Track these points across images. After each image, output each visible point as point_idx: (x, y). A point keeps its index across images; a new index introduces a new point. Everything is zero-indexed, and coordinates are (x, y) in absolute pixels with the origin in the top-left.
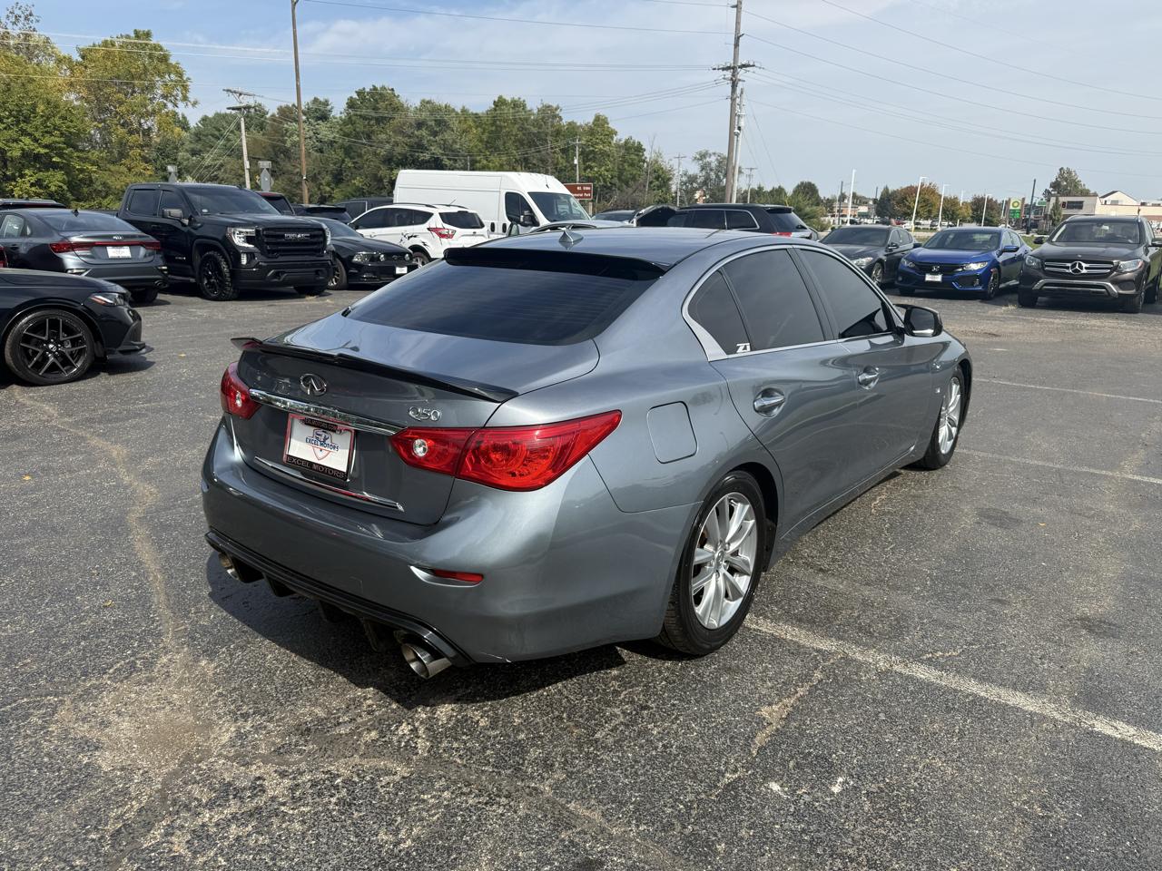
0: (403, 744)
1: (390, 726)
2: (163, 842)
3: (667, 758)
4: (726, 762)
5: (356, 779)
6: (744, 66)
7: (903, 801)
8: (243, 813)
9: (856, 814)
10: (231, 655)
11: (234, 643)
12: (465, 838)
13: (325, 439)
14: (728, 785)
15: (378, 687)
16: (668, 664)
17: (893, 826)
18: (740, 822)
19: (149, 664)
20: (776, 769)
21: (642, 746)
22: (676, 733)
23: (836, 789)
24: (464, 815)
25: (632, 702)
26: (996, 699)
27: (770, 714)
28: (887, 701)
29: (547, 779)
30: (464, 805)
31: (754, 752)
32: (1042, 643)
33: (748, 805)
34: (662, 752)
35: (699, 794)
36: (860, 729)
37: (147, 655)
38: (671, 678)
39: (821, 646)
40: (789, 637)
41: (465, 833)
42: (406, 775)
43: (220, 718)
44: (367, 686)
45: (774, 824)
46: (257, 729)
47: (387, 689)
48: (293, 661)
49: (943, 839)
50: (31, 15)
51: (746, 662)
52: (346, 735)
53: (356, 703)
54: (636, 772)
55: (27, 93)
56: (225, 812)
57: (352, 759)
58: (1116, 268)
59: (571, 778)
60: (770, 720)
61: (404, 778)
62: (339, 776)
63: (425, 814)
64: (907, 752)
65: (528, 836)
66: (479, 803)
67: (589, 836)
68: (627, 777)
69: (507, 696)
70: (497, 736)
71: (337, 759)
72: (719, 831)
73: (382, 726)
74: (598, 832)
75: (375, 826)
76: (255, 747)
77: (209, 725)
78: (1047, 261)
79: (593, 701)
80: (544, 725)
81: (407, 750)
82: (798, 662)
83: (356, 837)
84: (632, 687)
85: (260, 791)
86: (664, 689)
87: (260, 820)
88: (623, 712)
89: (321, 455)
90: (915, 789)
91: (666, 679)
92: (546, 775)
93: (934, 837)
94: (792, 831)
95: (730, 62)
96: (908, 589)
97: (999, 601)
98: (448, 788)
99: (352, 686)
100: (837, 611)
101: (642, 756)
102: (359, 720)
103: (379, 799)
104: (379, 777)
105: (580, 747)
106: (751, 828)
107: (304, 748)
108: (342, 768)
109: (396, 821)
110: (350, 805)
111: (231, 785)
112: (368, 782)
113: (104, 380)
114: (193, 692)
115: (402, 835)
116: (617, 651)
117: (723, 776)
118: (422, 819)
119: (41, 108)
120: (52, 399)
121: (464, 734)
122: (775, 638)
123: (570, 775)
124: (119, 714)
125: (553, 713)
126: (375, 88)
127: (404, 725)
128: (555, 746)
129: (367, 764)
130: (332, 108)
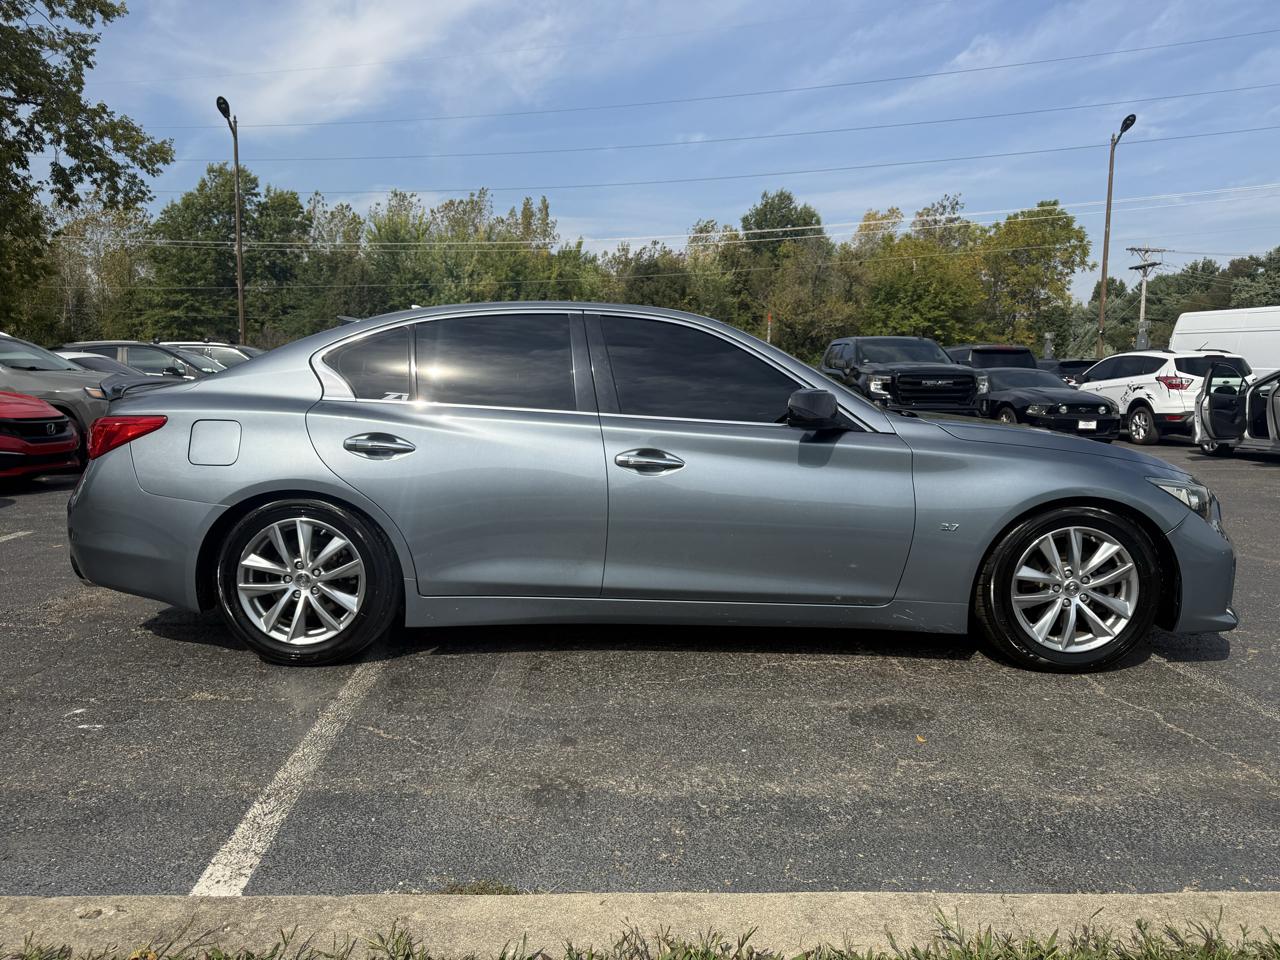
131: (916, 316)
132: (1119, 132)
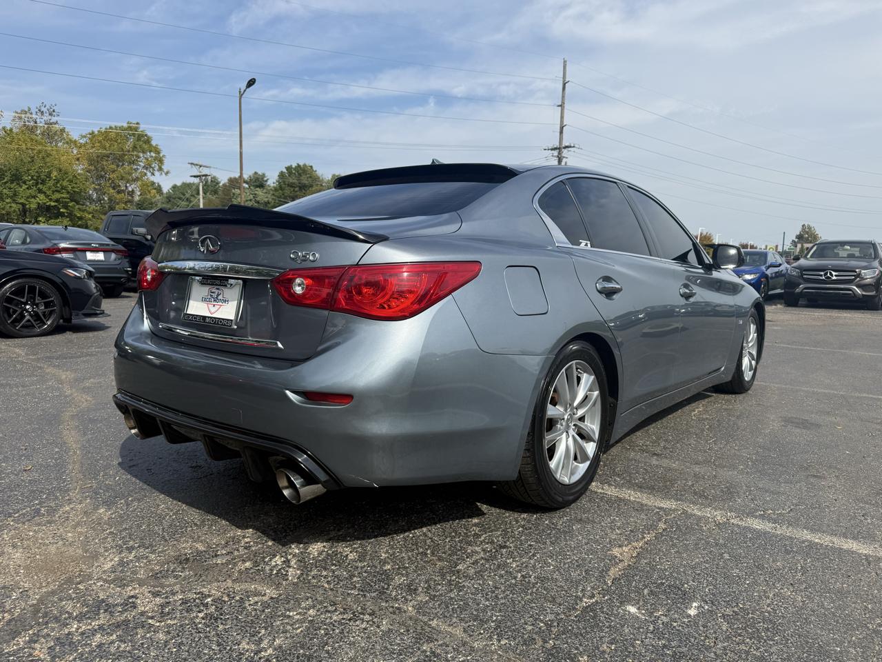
0: (275, 572)
1: (264, 558)
2: (25, 648)
3: (525, 585)
4: (583, 590)
5: (226, 599)
6: (566, 147)
7: (760, 622)
8: (110, 625)
9: (715, 633)
10: (128, 505)
11: (132, 496)
12: (326, 647)
13: (218, 295)
14: (587, 607)
15: (256, 528)
16: (525, 515)
17: (753, 643)
18: (601, 638)
19: (52, 511)
20: (632, 595)
21: (501, 576)
22: (534, 566)
23: (692, 612)
24: (327, 629)
25: (492, 542)
26: (831, 545)
27: (621, 554)
28: (729, 545)
29: (411, 600)
30: (328, 621)
31: (609, 583)
32: (861, 505)
33: (607, 624)
34: (521, 581)
35: (558, 614)
36: (707, 566)
37: (53, 504)
38: (528, 526)
39: (662, 505)
40: (632, 498)
41: (327, 644)
42: (274, 596)
43: (106, 551)
44: (247, 528)
45: (635, 640)
46: (138, 559)
47: (265, 531)
48: (183, 510)
49: (805, 655)
50: (54, 111)
51: (596, 515)
52: (222, 564)
53: (236, 541)
54: (496, 596)
55: (45, 163)
56: (93, 624)
57: (224, 584)
58: (859, 275)
59: (434, 600)
60: (621, 558)
61: (272, 598)
62: (209, 596)
63: (289, 627)
64: (755, 583)
65: (389, 647)
66: (343, 619)
67: (450, 648)
68: (488, 600)
69: (376, 537)
70: (364, 566)
71: (210, 582)
72: (580, 645)
73: (257, 559)
74: (460, 645)
75: (238, 637)
76: (135, 573)
77: (95, 556)
78: (805, 270)
79: (455, 542)
80: (409, 558)
81: (278, 576)
82: (643, 516)
83: (218, 646)
84: (491, 531)
85: (131, 607)
86: (521, 534)
87: (126, 631)
88: (484, 550)
89: (213, 309)
90: (769, 612)
91: (523, 527)
92: (410, 597)
93: (796, 653)
94: (653, 646)
95: (557, 145)
96: (733, 467)
97: (815, 476)
98: (314, 607)
99: (233, 527)
100: (673, 482)
101: (502, 584)
102: (236, 553)
103: (246, 614)
104: (248, 597)
105: (443, 576)
106: (612, 644)
107: (180, 574)
108: (214, 590)
109: (259, 633)
110: (216, 619)
111: (104, 602)
112: (237, 601)
113: (69, 335)
114: (87, 532)
115: (264, 644)
116: (477, 506)
117: (581, 600)
118: (285, 632)
119: (54, 174)
120: (24, 346)
121: (333, 565)
122: (620, 499)
123: (433, 598)
124: (14, 546)
125: (418, 549)
126: (299, 166)
127: (277, 557)
128: (418, 575)
129: (237, 587)
130: (268, 179)
131: (42, 196)
132: (245, 88)
